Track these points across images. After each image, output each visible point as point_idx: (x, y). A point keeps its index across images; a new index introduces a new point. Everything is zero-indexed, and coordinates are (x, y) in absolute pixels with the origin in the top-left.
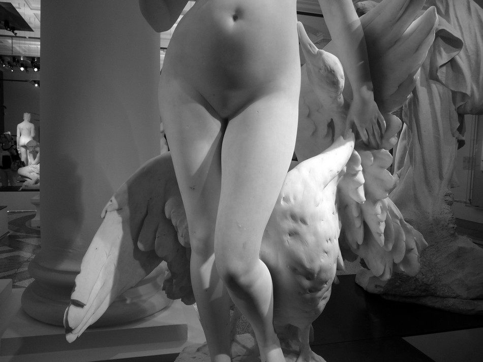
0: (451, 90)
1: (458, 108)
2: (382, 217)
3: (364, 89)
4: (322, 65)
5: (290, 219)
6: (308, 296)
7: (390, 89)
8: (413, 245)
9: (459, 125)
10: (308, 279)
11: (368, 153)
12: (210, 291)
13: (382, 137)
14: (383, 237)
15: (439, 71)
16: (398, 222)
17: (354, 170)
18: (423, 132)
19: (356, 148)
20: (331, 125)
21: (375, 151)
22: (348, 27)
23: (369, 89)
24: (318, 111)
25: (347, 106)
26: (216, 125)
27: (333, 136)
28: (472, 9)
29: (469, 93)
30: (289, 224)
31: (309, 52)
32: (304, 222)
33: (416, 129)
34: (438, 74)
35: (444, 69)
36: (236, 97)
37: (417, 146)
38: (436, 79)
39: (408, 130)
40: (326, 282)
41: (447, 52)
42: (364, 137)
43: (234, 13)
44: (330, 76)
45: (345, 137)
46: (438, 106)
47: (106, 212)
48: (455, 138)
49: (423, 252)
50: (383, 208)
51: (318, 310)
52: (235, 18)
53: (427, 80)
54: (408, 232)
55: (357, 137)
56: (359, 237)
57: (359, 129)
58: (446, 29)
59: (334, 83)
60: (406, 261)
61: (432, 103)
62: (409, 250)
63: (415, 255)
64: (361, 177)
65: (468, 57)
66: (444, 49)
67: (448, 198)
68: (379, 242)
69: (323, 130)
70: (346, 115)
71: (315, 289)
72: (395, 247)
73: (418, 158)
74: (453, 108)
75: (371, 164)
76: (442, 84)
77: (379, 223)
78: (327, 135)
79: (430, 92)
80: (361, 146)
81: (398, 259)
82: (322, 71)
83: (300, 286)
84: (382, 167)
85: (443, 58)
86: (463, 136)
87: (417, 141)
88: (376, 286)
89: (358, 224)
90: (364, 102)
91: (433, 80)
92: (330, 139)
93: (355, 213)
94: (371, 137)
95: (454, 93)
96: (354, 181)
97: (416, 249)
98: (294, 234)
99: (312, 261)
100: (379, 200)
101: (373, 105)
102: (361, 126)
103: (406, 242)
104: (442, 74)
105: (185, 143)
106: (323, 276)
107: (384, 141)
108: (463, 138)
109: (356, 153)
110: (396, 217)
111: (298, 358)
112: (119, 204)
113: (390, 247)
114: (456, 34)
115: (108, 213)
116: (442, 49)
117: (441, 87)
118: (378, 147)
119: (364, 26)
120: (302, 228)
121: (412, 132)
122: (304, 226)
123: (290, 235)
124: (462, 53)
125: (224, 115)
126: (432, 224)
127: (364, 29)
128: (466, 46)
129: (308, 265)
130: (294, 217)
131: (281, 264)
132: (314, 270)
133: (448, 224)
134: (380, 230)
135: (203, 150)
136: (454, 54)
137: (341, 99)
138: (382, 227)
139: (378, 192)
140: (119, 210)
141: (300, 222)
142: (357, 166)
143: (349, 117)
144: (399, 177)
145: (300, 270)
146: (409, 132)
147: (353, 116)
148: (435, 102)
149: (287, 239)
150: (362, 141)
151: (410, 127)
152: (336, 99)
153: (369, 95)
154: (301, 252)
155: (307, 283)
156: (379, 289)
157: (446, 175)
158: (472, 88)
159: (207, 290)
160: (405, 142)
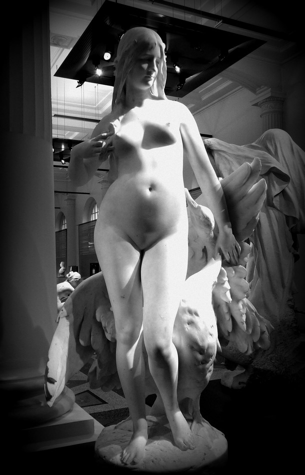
0: (285, 215)
1: (291, 229)
2: (243, 311)
3: (226, 227)
4: (201, 215)
5: (188, 313)
6: (201, 367)
7: (242, 226)
8: (265, 329)
9: (293, 242)
10: (201, 354)
11: (231, 268)
12: (133, 371)
13: (239, 257)
14: (245, 325)
15: (274, 199)
16: (254, 314)
17: (222, 280)
18: (266, 249)
19: (223, 265)
20: (205, 250)
21: (235, 267)
22: (214, 188)
23: (229, 227)
24: (194, 241)
25: (215, 238)
26: (137, 254)
27: (207, 258)
28: (295, 150)
29: (298, 217)
30: (187, 317)
31: (192, 206)
32: (197, 314)
33: (260, 247)
34: (274, 202)
35: (278, 198)
36: (151, 237)
37: (263, 261)
38: (273, 206)
39: (254, 248)
40: (212, 356)
41: (279, 185)
42: (227, 258)
43: (149, 187)
44: (206, 221)
45: (215, 259)
46: (276, 228)
47: (59, 318)
48: (291, 253)
49: (272, 333)
50: (244, 305)
51: (206, 380)
52: (150, 189)
53: (266, 207)
54: (260, 320)
55: (223, 258)
56: (229, 327)
57: (224, 253)
58: (276, 167)
59: (209, 225)
60: (261, 340)
61: (271, 226)
62: (262, 333)
63: (267, 336)
64: (227, 285)
65: (295, 188)
66: (277, 183)
67: (290, 303)
68: (243, 328)
69: (200, 254)
70: (215, 244)
71: (205, 362)
72: (253, 331)
73: (264, 271)
74: (287, 229)
75: (233, 275)
76: (278, 210)
77: (242, 316)
78: (203, 257)
79: (269, 216)
80: (226, 264)
81: (256, 339)
82: (201, 218)
83: (196, 359)
84: (241, 278)
85: (276, 190)
86: (298, 252)
87: (262, 257)
88: (240, 383)
89: (228, 317)
90: (226, 235)
91: (271, 206)
92: (204, 260)
93: (225, 310)
94: (232, 258)
95: (287, 217)
96: (223, 288)
97: (267, 332)
98: (191, 323)
99: (203, 340)
100: (240, 300)
101: (232, 236)
102: (225, 251)
103: (260, 326)
104: (276, 202)
105: (118, 268)
106: (210, 351)
107: (240, 260)
108: (298, 253)
109: (223, 269)
110: (252, 311)
111: (192, 423)
112: (68, 313)
113: (250, 331)
114: (284, 170)
115: (60, 319)
116: (275, 182)
117: (277, 213)
118: (237, 264)
119: (223, 186)
120: (196, 319)
121: (257, 249)
122: (196, 317)
123: (188, 324)
124: (290, 185)
125: (142, 248)
126: (279, 326)
127: (223, 188)
128: (292, 180)
129: (201, 344)
130: (190, 312)
131: (183, 344)
132: (204, 347)
133: (292, 324)
134: (242, 319)
135: (130, 271)
136: (284, 186)
137: (212, 234)
138: (244, 318)
139: (239, 294)
140: (67, 317)
141: (194, 315)
142: (224, 277)
143: (217, 244)
144: (250, 288)
145: (195, 347)
146: (255, 250)
147: (220, 244)
148: (274, 225)
149: (187, 327)
150: (226, 260)
151: (255, 246)
152: (209, 234)
153: (229, 231)
154: (196, 335)
155: (200, 357)
156: (242, 385)
157: (287, 285)
158: (300, 213)
159: (131, 370)
160: (253, 258)
